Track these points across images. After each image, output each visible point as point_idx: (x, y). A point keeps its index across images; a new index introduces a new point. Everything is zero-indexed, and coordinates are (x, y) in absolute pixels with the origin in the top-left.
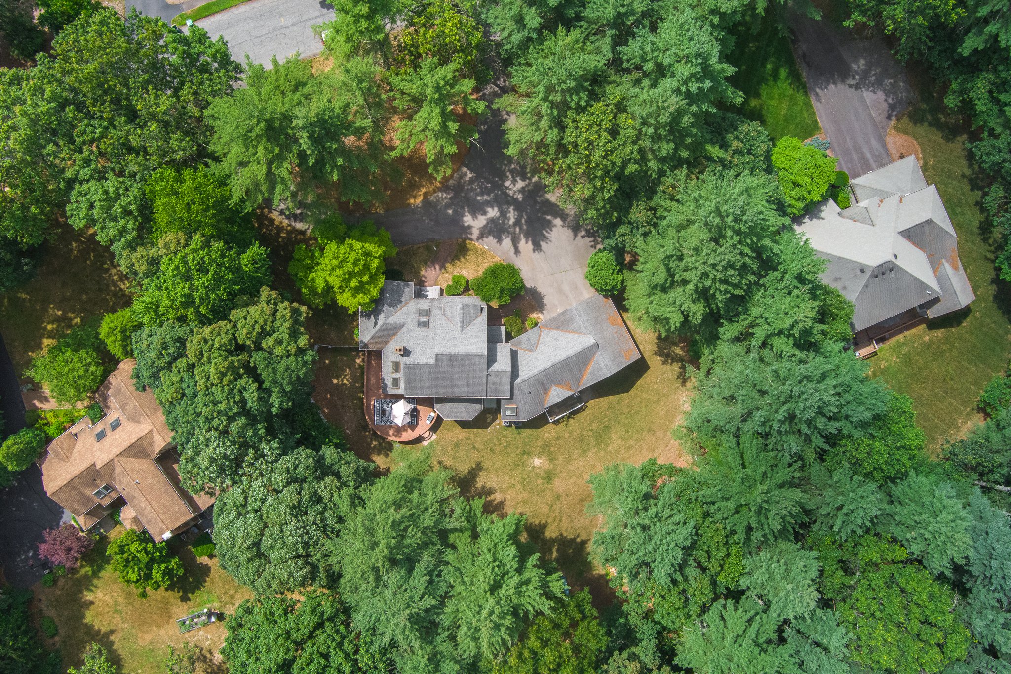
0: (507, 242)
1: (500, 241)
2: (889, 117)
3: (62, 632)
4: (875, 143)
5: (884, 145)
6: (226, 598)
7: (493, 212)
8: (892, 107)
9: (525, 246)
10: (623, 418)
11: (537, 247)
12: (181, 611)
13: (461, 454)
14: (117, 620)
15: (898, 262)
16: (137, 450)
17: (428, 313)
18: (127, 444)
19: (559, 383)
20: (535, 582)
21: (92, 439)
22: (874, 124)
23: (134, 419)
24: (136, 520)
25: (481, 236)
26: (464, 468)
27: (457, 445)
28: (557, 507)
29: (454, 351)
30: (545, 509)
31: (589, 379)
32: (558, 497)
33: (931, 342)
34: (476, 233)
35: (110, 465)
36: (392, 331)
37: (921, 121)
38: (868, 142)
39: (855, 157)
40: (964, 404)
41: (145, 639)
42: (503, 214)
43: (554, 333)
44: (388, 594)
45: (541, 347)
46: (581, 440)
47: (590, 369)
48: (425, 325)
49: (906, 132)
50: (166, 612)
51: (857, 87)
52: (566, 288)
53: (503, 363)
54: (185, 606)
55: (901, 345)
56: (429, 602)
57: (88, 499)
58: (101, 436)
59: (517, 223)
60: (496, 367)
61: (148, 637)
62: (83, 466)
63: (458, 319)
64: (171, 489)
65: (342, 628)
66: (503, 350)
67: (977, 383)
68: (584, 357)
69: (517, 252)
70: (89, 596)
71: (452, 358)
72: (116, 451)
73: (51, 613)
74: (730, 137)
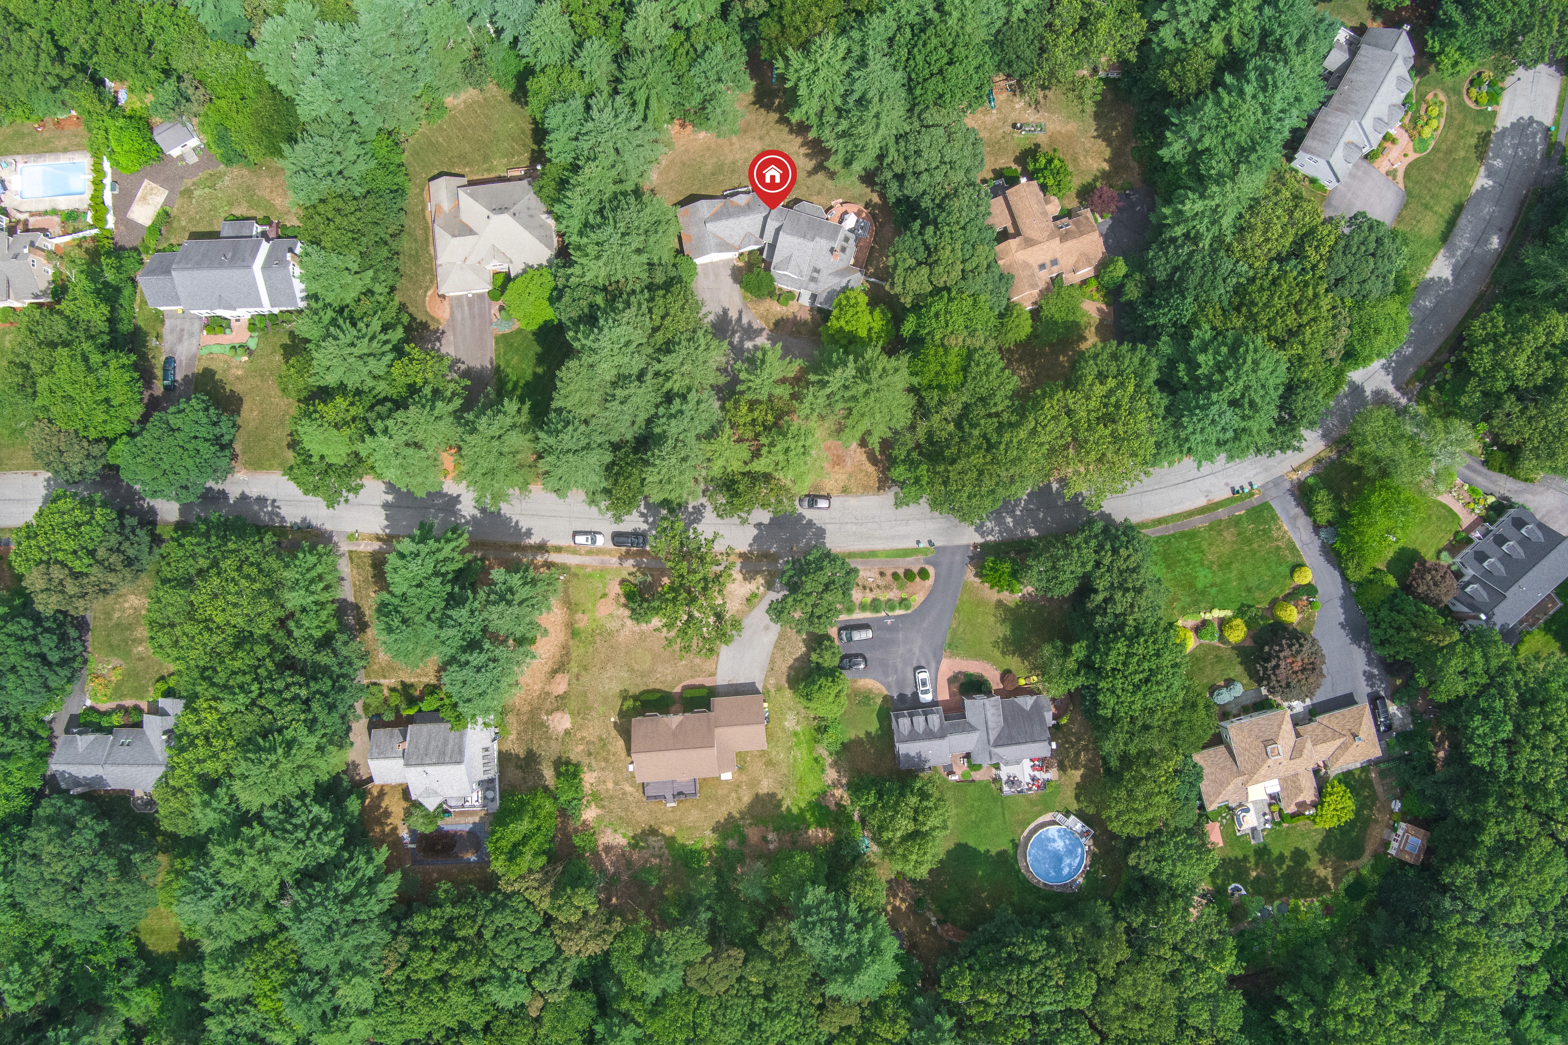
0: (745, 321)
1: (750, 324)
2: (443, 332)
3: (1129, 149)
4: (458, 316)
5: (452, 313)
6: (1009, 138)
7: (749, 345)
8: (439, 339)
9: (733, 315)
10: (700, 177)
11: (725, 311)
12: (1041, 138)
13: (818, 186)
14: (1088, 145)
15: (488, 213)
16: (1030, 243)
17: (813, 279)
18: (1035, 248)
19: (738, 206)
20: (792, 70)
21: (1062, 262)
22: (454, 329)
23: (1026, 265)
24: (1047, 202)
25: (762, 330)
26: (820, 176)
27: (819, 193)
28: (764, 132)
29: (801, 240)
30: (772, 133)
31: (718, 204)
32: (761, 138)
33: (465, 166)
34: (765, 334)
35: (1051, 237)
36: (841, 273)
37: (421, 323)
38: (463, 319)
39: (476, 311)
40: (454, 117)
41: (1072, 127)
42: (741, 342)
43: (731, 242)
44: (877, 84)
45: (743, 234)
46: (733, 171)
47: (714, 210)
48: (817, 271)
49: (433, 318)
50: (1052, 139)
51: (458, 361)
52: (712, 277)
53: (772, 226)
54: (1038, 141)
55: (488, 170)
56: (856, 74)
57: (1075, 224)
58: (1054, 262)
59: (734, 332)
60: (777, 225)
61: (1069, 127)
62: (1070, 244)
63: (793, 263)
64: (1016, 213)
65: (913, 76)
66: (768, 238)
67: (441, 128)
68: (717, 217)
69: (740, 312)
70: (1106, 166)
71: (804, 236)
72: (1044, 246)
73: (1133, 164)
74: (586, 310)
